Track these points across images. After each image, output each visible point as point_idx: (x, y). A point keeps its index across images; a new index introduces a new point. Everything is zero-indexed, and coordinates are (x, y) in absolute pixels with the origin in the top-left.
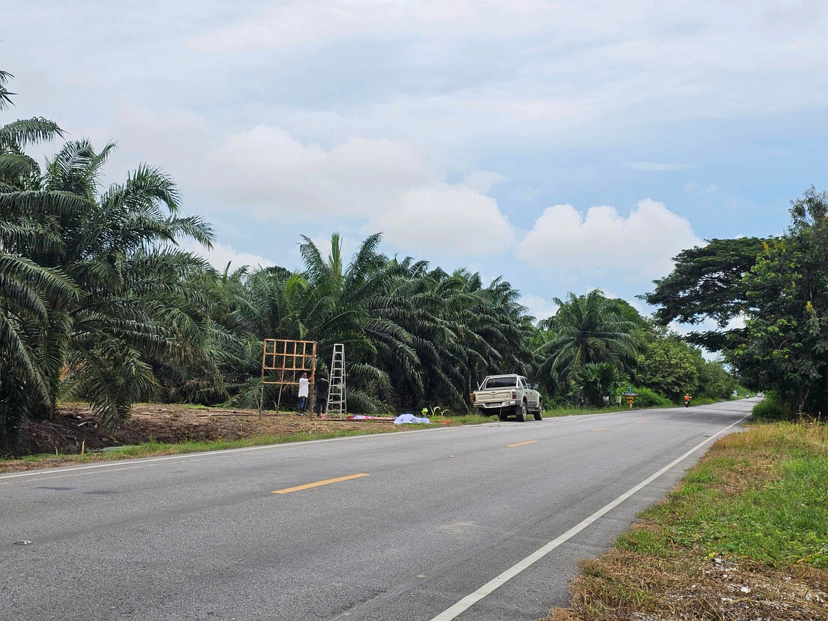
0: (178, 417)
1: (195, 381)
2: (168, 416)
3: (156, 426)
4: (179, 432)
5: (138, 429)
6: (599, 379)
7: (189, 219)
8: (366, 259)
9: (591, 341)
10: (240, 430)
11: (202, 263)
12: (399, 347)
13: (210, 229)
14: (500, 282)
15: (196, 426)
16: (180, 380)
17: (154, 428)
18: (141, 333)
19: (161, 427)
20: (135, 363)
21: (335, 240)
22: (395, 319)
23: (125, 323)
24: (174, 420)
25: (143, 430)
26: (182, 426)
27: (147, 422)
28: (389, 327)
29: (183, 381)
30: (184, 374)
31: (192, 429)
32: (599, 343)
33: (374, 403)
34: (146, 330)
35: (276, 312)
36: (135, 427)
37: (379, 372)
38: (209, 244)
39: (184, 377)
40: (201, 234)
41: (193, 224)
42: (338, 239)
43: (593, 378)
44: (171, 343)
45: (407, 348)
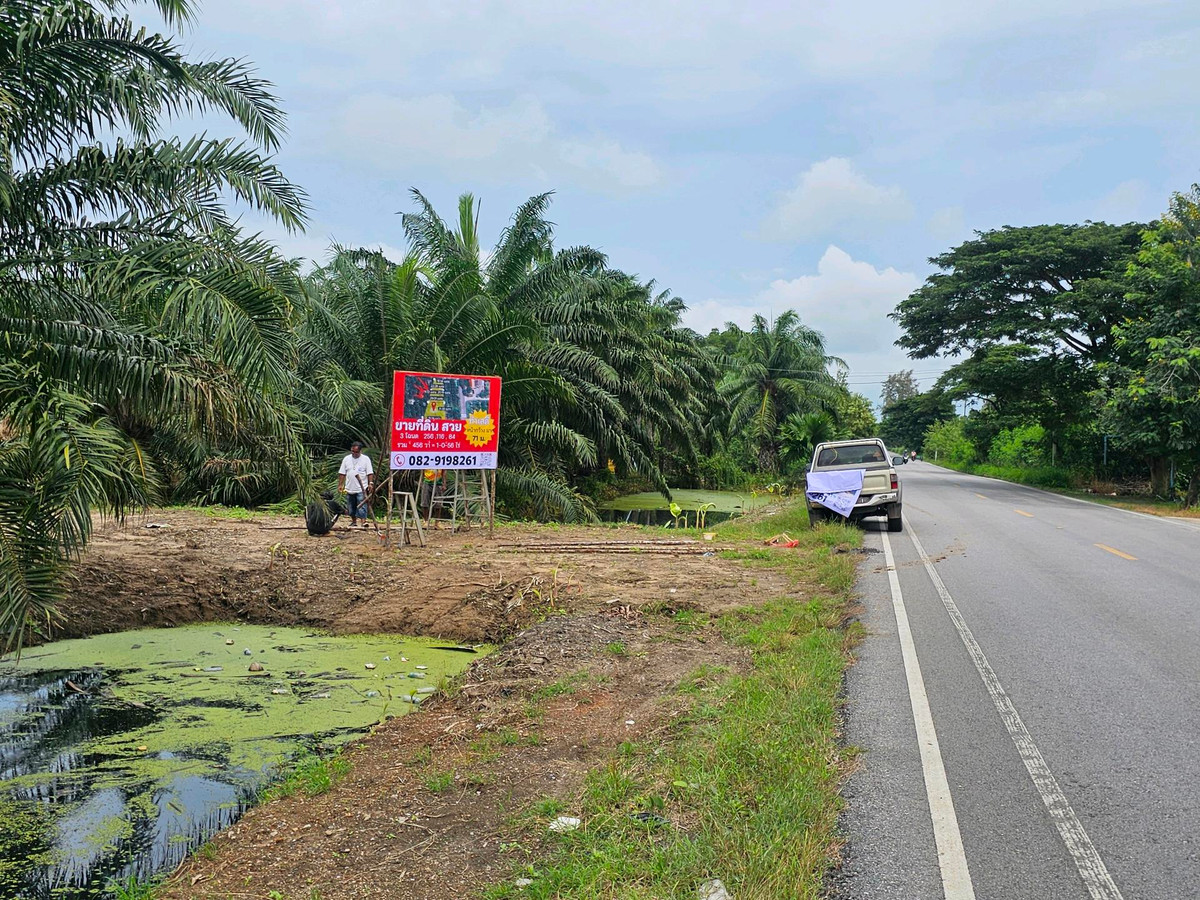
0: (195, 547)
1: (221, 458)
2: (173, 546)
3: (145, 577)
4: (203, 591)
5: (101, 587)
6: (809, 438)
7: (215, 67)
8: (527, 236)
9: (782, 383)
10: (349, 581)
11: (256, 166)
12: (591, 391)
13: (266, 95)
14: (669, 298)
15: (243, 572)
16: (192, 457)
17: (141, 584)
18: (93, 352)
19: (160, 581)
20: (71, 433)
21: (466, 205)
22: (580, 342)
23: (50, 327)
24: (187, 559)
25: (114, 591)
26: (209, 575)
27: (122, 566)
28: (574, 357)
29: (197, 458)
30: (198, 443)
31: (233, 583)
32: (796, 385)
33: (564, 494)
34: (108, 344)
35: (377, 327)
36: (93, 582)
37: (577, 436)
38: (269, 134)
39: (198, 452)
40: (247, 106)
41: (225, 79)
42: (471, 204)
43: (803, 436)
44: (177, 377)
45: (604, 394)
